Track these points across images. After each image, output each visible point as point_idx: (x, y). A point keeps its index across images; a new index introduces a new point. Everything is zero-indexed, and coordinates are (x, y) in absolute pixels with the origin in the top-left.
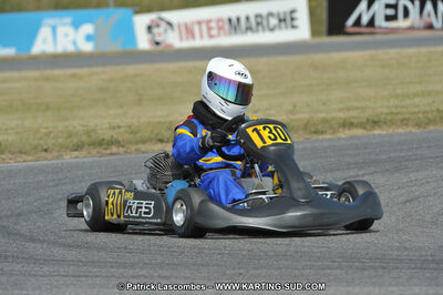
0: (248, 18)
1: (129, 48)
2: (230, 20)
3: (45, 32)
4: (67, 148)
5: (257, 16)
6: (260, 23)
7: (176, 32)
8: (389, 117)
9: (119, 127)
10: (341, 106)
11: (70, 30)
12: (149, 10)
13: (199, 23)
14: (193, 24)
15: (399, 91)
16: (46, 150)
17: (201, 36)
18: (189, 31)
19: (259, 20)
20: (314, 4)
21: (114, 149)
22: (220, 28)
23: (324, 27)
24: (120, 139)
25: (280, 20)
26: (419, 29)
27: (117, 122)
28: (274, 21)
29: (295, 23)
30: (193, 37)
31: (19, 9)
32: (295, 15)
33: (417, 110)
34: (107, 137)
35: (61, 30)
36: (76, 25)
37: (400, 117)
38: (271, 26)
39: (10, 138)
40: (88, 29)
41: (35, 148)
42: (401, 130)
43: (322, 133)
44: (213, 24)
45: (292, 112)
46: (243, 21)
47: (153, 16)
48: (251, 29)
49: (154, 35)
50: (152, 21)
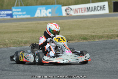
0: (92, 7)
1: (60, 15)
2: (87, 8)
3: (38, 11)
5: (94, 7)
6: (95, 9)
7: (73, 11)
10: (117, 31)
12: (66, 5)
13: (79, 9)
14: (77, 9)
17: (80, 12)
18: (76, 11)
19: (95, 8)
20: (109, 4)
22: (84, 10)
23: (112, 10)
25: (101, 8)
28: (99, 8)
29: (105, 9)
30: (78, 13)
31: (31, 5)
32: (104, 7)
35: (42, 11)
36: (46, 9)
38: (98, 10)
39: (29, 39)
40: (50, 10)
41: (35, 42)
43: (112, 38)
44: (83, 9)
45: (103, 33)
46: (91, 8)
47: (67, 7)
48: (93, 10)
49: (67, 12)
50: (67, 8)
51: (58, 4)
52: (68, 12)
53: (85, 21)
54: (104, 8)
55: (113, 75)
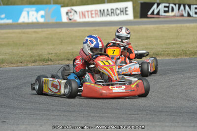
0: (108, 10)
1: (58, 21)
2: (100, 11)
3: (24, 14)
4: (30, 62)
5: (111, 9)
6: (113, 12)
7: (78, 15)
8: (162, 53)
9: (52, 54)
10: (143, 47)
11: (35, 13)
12: (67, 6)
13: (88, 12)
14: (85, 12)
15: (167, 42)
16: (21, 62)
17: (88, 17)
18: (83, 15)
19: (112, 11)
20: (135, 5)
21: (49, 63)
22: (96, 14)
23: (139, 15)
24: (52, 59)
25: (121, 11)
26: (178, 16)
27: (51, 51)
28: (118, 12)
29: (127, 13)
30: (85, 17)
32: (127, 9)
33: (174, 50)
34: (47, 58)
35: (31, 13)
36: (37, 11)
37: (167, 52)
38: (117, 14)
39: (7, 57)
40: (42, 13)
41: (17, 61)
42: (167, 58)
44: (93, 12)
46: (106, 11)
47: (69, 8)
48: (109, 14)
49: (69, 16)
50: (68, 10)
51: (56, 3)
52: (71, 16)
53: (96, 30)
54: (126, 11)
55: (133, 115)
